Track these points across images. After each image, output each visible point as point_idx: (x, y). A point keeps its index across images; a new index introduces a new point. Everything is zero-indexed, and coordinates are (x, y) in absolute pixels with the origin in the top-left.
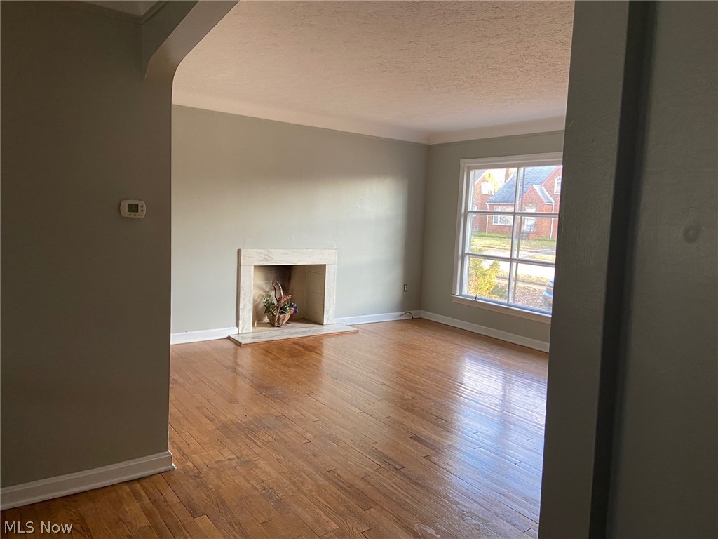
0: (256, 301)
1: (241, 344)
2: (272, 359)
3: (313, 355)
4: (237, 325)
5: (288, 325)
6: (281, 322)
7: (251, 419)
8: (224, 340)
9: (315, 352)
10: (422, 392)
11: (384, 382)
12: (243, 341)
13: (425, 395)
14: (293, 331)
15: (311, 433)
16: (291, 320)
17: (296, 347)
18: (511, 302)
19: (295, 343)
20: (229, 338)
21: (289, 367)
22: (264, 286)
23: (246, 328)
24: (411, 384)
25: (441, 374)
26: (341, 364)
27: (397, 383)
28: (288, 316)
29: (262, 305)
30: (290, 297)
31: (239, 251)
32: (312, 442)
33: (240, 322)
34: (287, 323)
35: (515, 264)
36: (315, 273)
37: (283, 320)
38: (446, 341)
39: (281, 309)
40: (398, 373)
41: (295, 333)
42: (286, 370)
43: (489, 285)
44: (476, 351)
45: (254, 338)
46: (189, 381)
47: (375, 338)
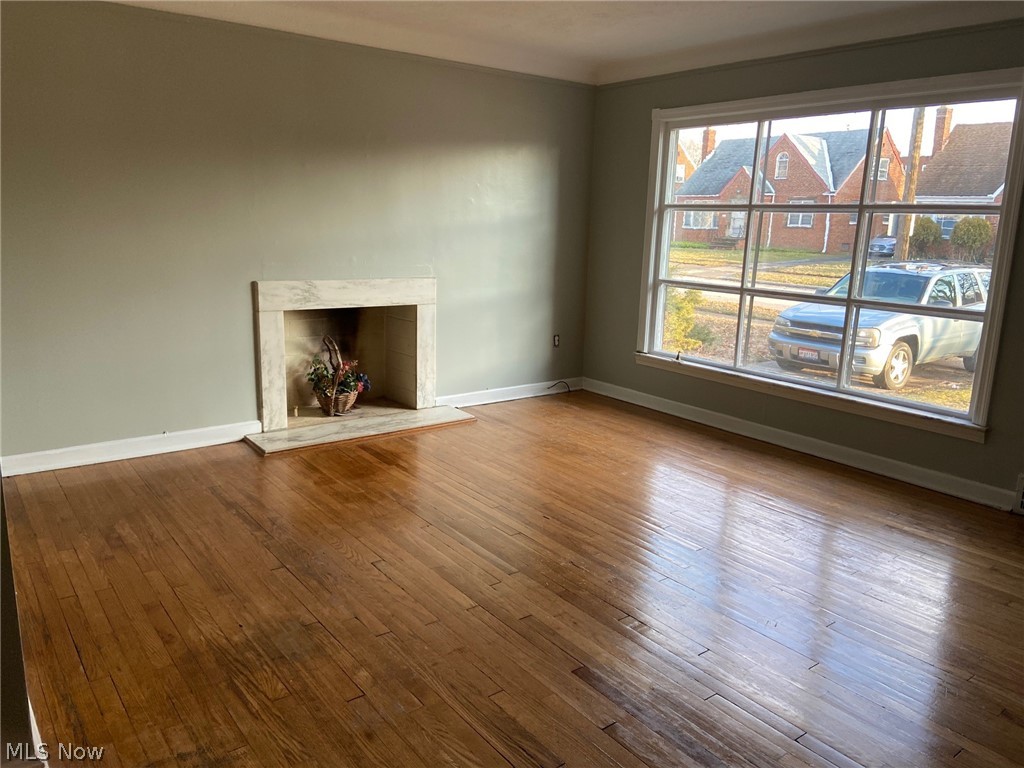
0: (297, 371)
1: (263, 452)
2: (315, 483)
3: (395, 472)
4: (260, 417)
5: (357, 411)
6: (340, 408)
7: (249, 633)
8: (236, 445)
9: (398, 466)
10: (591, 550)
11: (521, 527)
12: (268, 448)
13: (597, 556)
14: (361, 423)
15: (369, 667)
16: (361, 401)
17: (367, 455)
18: (740, 365)
19: (363, 447)
20: (245, 441)
21: (347, 500)
22: (310, 345)
23: (276, 420)
24: (570, 531)
25: (623, 506)
26: (442, 490)
27: (545, 532)
28: (353, 396)
29: (305, 380)
30: (355, 363)
31: (254, 286)
32: (369, 694)
33: (265, 412)
34: (354, 407)
35: (748, 298)
36: (399, 321)
37: (345, 403)
38: (627, 434)
39: (340, 384)
40: (545, 506)
41: (365, 428)
42: (339, 507)
43: (685, 324)
44: (682, 454)
45: (290, 440)
46: (148, 540)
47: (504, 433)
